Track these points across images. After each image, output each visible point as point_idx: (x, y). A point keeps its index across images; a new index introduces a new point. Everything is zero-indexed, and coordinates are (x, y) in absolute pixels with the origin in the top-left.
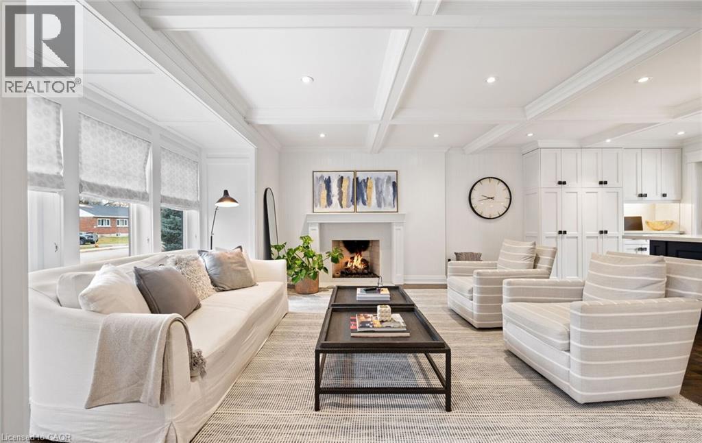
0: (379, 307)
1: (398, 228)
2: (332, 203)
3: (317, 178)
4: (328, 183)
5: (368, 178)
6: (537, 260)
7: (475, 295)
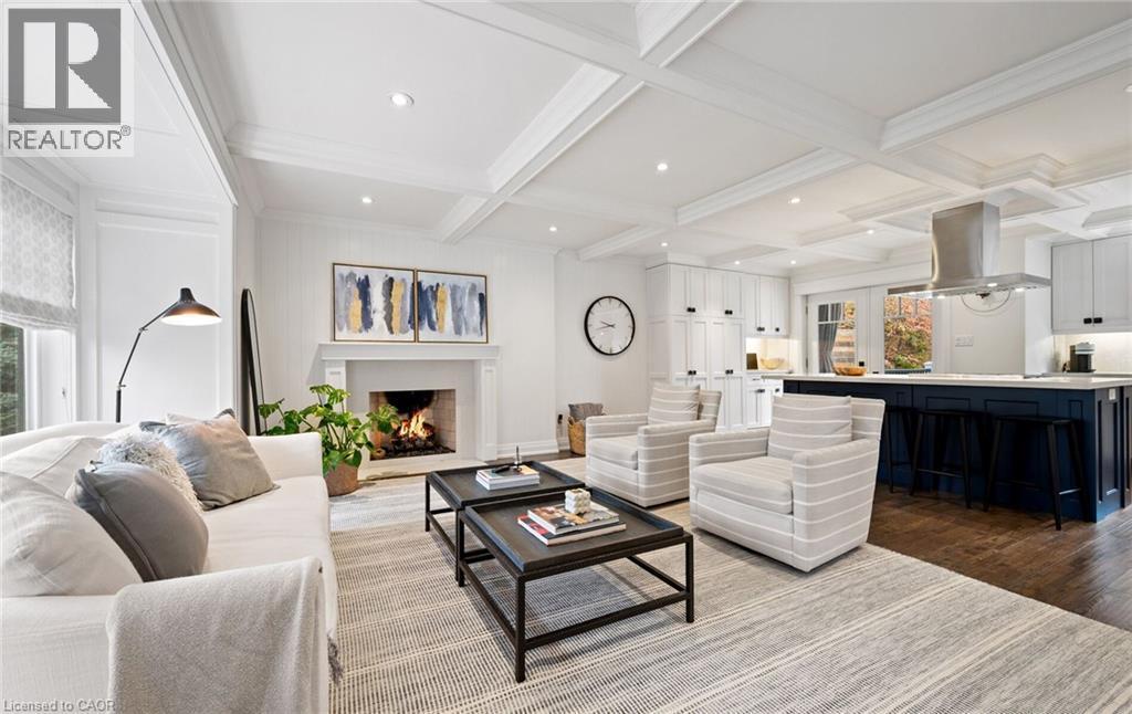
0: (568, 493)
1: (489, 368)
2: (372, 323)
3: (342, 276)
4: (364, 287)
5: (438, 285)
6: (700, 408)
7: (642, 461)
